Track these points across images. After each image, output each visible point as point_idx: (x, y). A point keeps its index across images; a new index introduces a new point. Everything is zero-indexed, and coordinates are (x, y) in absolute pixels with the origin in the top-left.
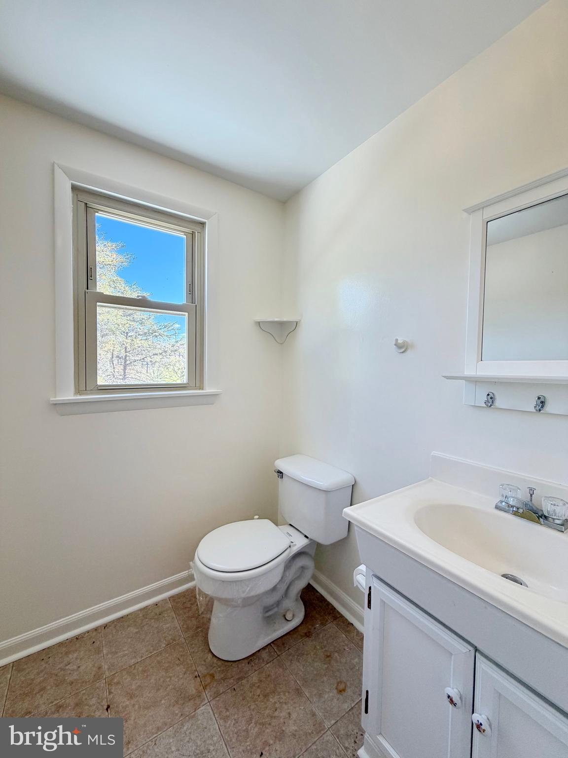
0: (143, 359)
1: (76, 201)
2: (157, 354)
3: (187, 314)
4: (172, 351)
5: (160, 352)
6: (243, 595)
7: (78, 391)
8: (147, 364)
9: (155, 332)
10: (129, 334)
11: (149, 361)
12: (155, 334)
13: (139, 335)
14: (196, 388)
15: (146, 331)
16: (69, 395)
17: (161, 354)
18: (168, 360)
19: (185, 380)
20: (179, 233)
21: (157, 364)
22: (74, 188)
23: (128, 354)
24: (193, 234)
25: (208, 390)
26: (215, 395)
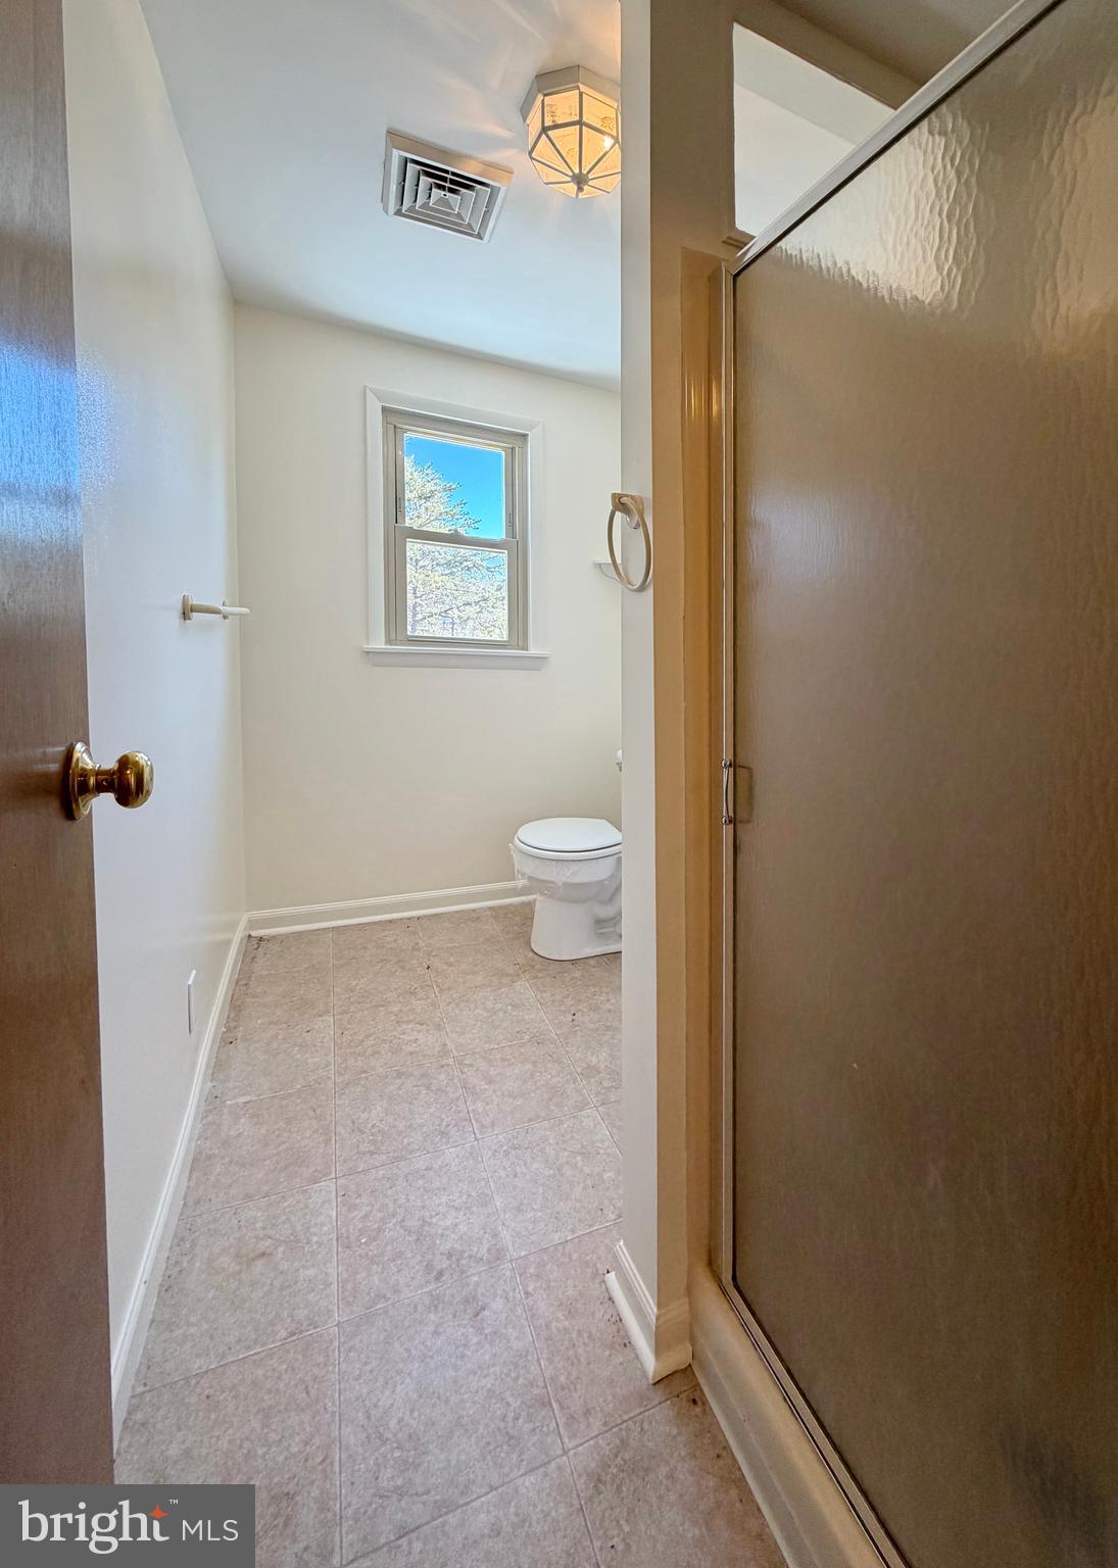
0: (445, 611)
1: (386, 423)
2: (469, 604)
3: (506, 552)
4: (496, 599)
5: (477, 598)
6: (564, 879)
7: (389, 641)
8: (453, 624)
9: (466, 561)
10: (421, 563)
11: (456, 616)
12: (465, 564)
13: (437, 565)
14: (518, 647)
15: (450, 558)
16: (379, 643)
17: (477, 603)
18: (490, 617)
19: (505, 638)
20: (498, 450)
21: (470, 623)
22: (384, 410)
23: (418, 600)
24: (513, 449)
25: (533, 651)
26: (542, 659)
